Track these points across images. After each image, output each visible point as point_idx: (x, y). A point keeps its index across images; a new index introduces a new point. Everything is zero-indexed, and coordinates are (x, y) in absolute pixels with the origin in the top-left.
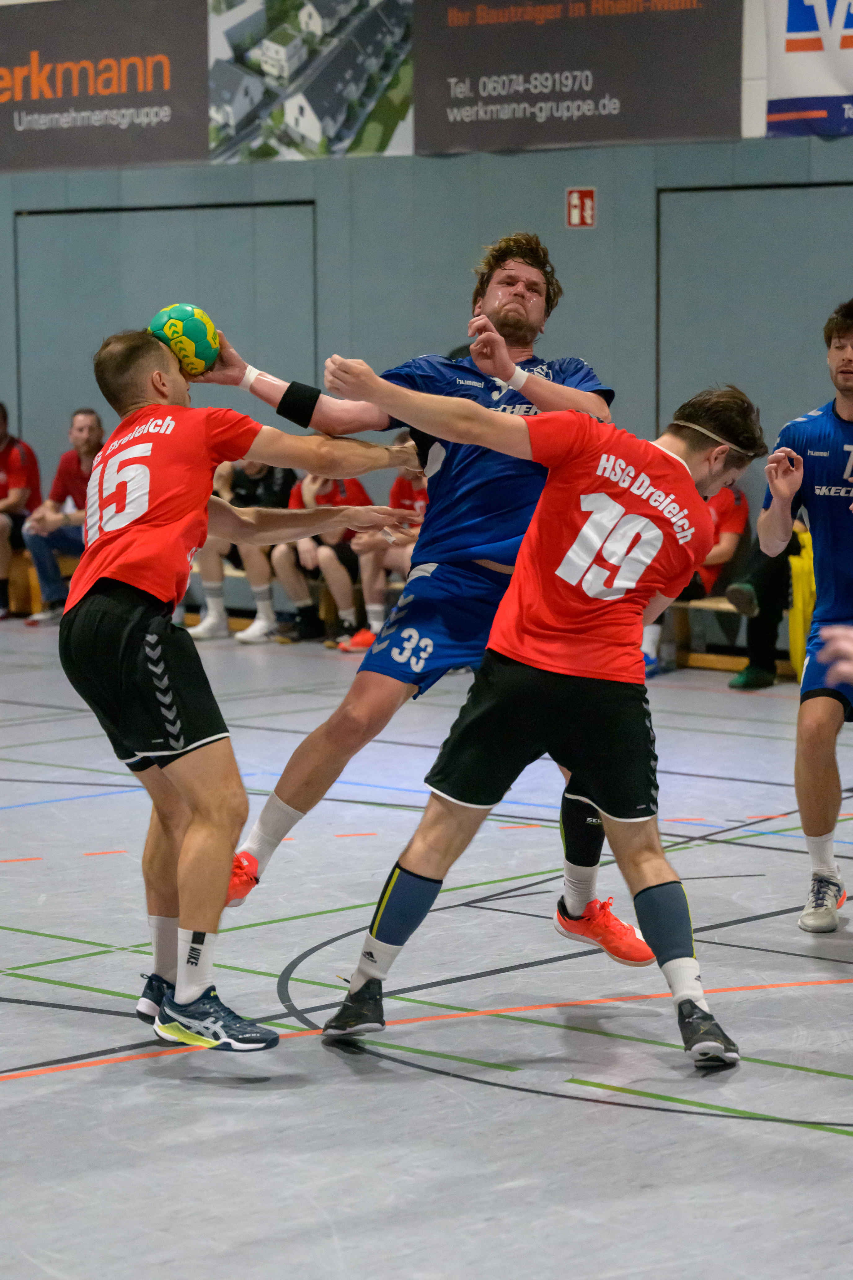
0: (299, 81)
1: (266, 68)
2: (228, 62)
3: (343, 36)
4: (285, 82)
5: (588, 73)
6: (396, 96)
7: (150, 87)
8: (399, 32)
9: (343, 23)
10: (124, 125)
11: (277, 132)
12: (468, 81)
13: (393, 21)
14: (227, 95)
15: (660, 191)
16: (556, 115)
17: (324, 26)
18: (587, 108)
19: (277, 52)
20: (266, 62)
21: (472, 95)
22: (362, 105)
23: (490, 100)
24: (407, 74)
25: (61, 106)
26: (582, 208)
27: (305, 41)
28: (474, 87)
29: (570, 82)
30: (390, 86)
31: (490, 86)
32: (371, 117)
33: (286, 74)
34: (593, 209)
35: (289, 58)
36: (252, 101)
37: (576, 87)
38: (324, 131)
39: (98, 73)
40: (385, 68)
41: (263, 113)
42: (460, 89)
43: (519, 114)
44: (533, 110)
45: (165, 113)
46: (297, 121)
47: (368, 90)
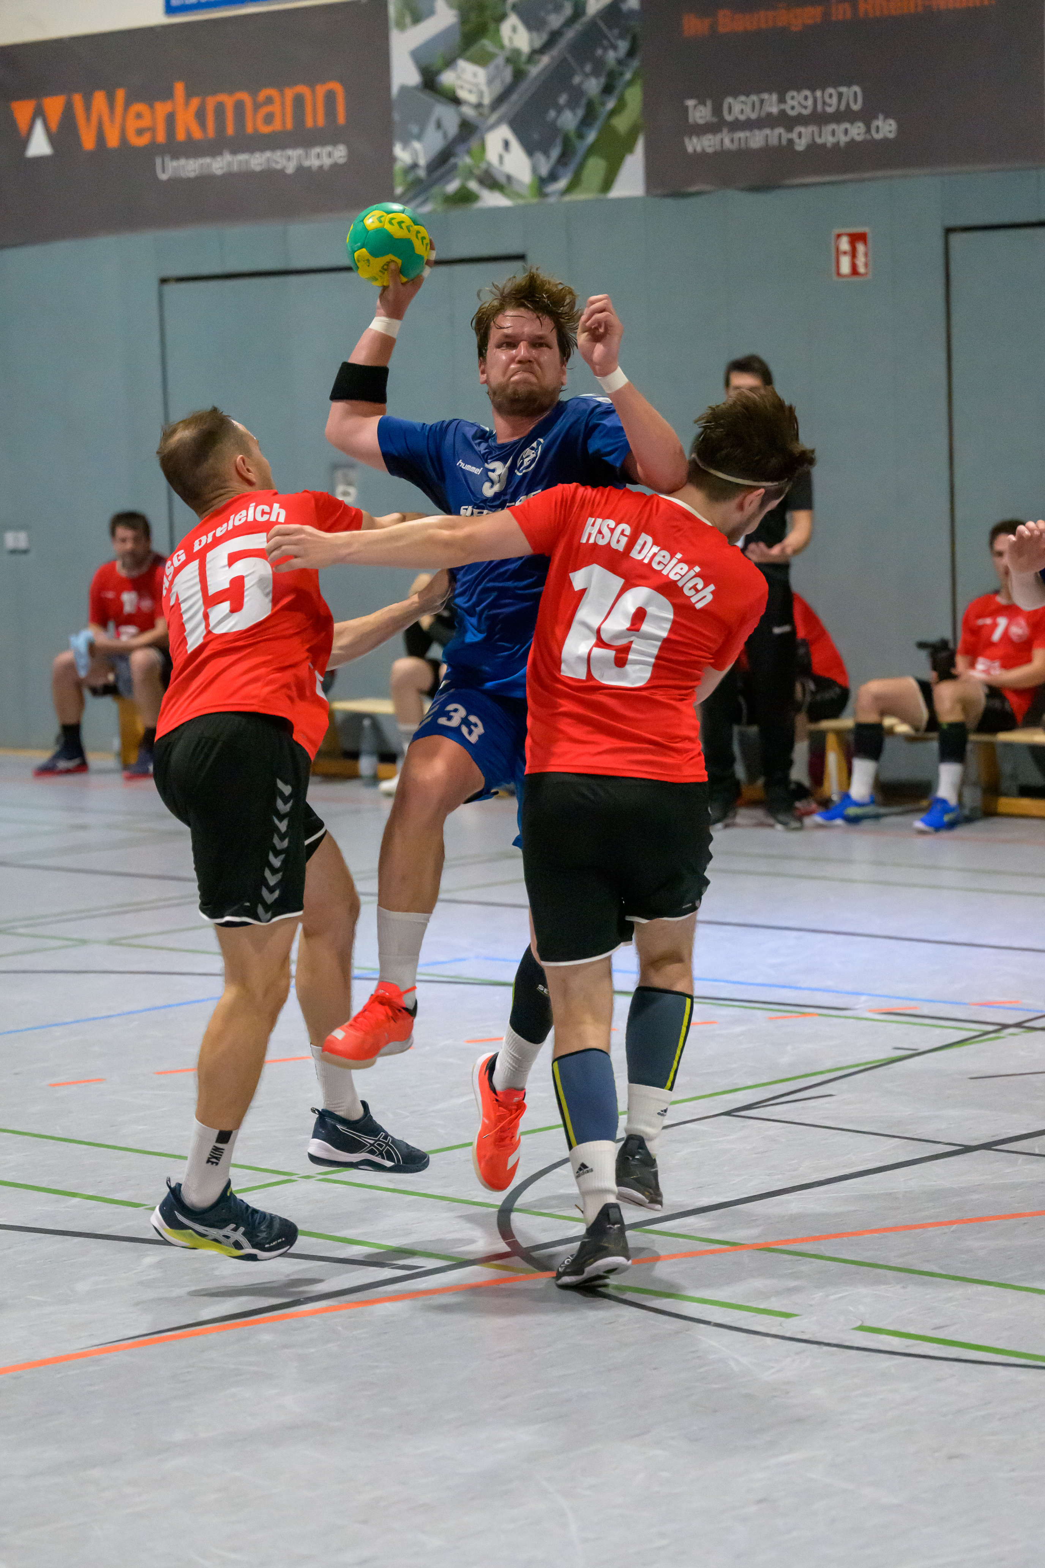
0: (503, 109)
1: (462, 94)
2: (416, 88)
3: (555, 52)
4: (486, 111)
5: (856, 89)
6: (622, 123)
7: (321, 122)
8: (623, 46)
9: (554, 37)
10: (290, 169)
11: (477, 172)
12: (709, 103)
13: (616, 31)
14: (415, 129)
15: (949, 231)
16: (819, 141)
17: (531, 41)
18: (857, 131)
19: (475, 75)
20: (462, 87)
21: (715, 120)
22: (581, 136)
23: (736, 126)
24: (634, 96)
25: (213, 149)
26: (854, 254)
27: (508, 60)
28: (717, 110)
29: (835, 100)
30: (613, 113)
31: (737, 108)
32: (591, 151)
33: (487, 101)
34: (866, 255)
35: (490, 81)
36: (445, 135)
37: (843, 107)
38: (535, 169)
39: (257, 107)
40: (608, 90)
41: (460, 149)
42: (700, 113)
43: (774, 141)
44: (790, 136)
45: (340, 153)
46: (501, 158)
47: (588, 117)
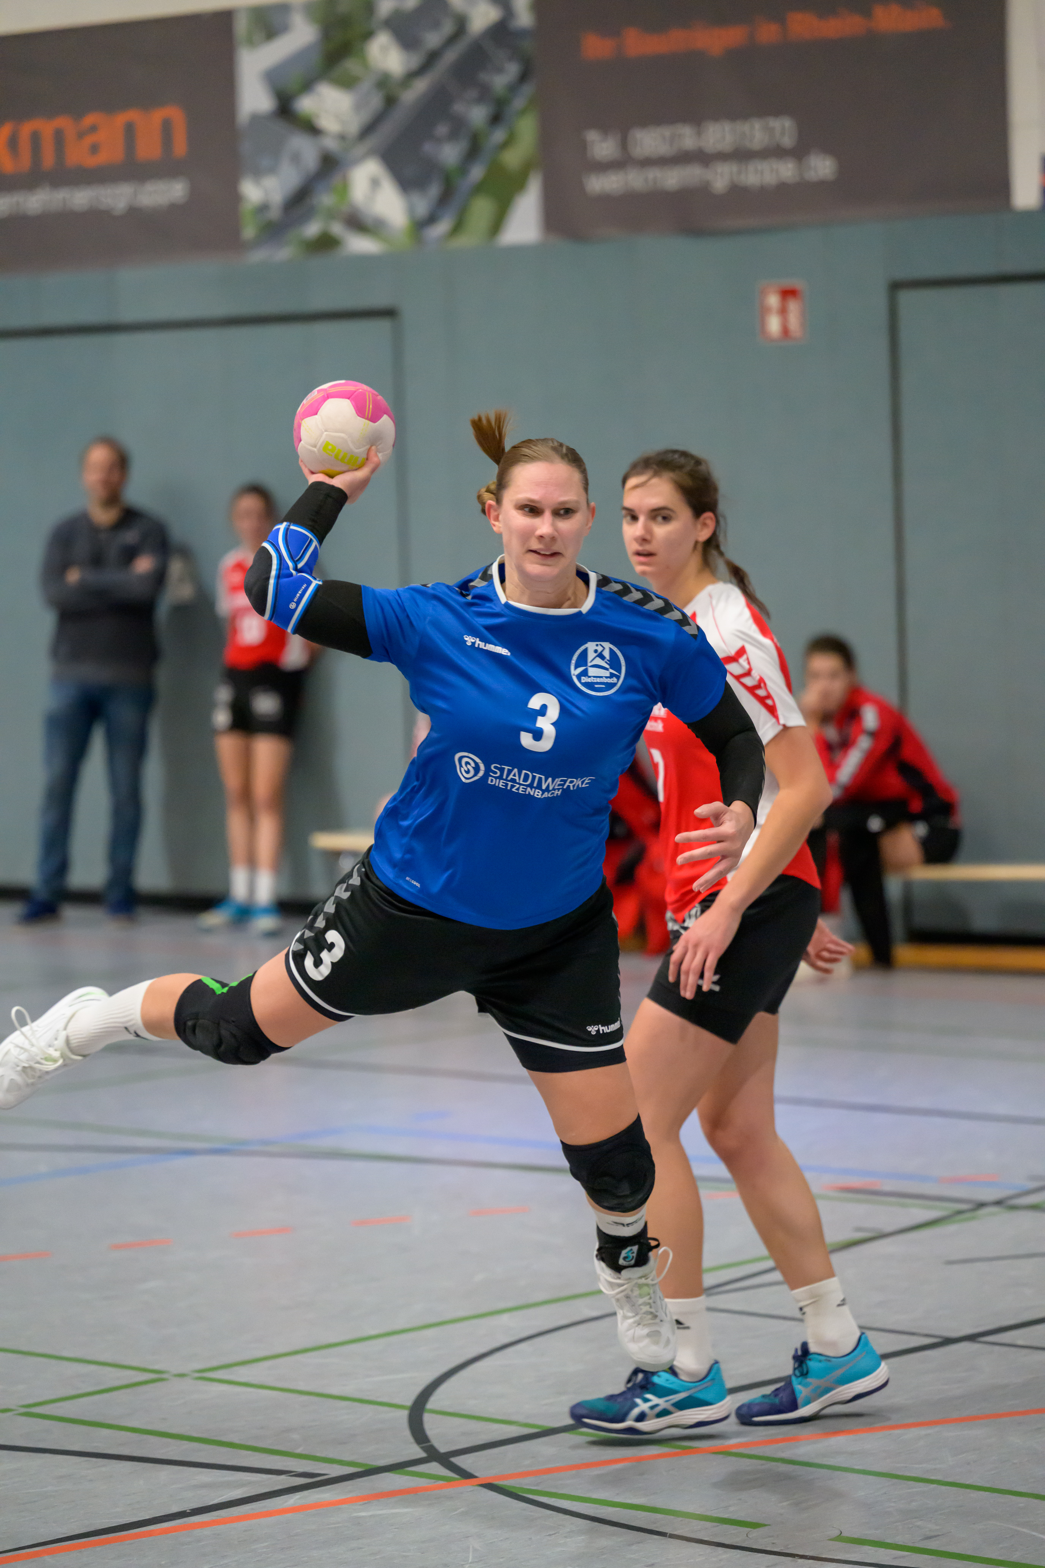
0: (373, 141)
1: (322, 123)
2: (269, 115)
3: (433, 75)
4: (351, 142)
5: (786, 121)
6: (513, 158)
7: (155, 153)
8: (512, 70)
9: (432, 58)
10: (119, 209)
11: (341, 213)
12: (613, 135)
13: (504, 53)
14: (267, 162)
15: (895, 286)
16: (740, 181)
17: (405, 63)
18: (787, 170)
19: (339, 101)
20: (322, 115)
21: (620, 155)
22: (464, 172)
23: (648, 162)
24: (527, 128)
25: (28, 182)
27: (377, 85)
28: (624, 144)
30: (502, 147)
31: (645, 142)
32: (477, 189)
33: (352, 131)
34: (799, 312)
35: (358, 107)
36: (303, 170)
37: (768, 142)
38: (411, 210)
39: (80, 136)
40: (496, 119)
41: (320, 186)
42: (603, 148)
44: (706, 175)
45: (179, 190)
46: (369, 197)
47: (474, 151)
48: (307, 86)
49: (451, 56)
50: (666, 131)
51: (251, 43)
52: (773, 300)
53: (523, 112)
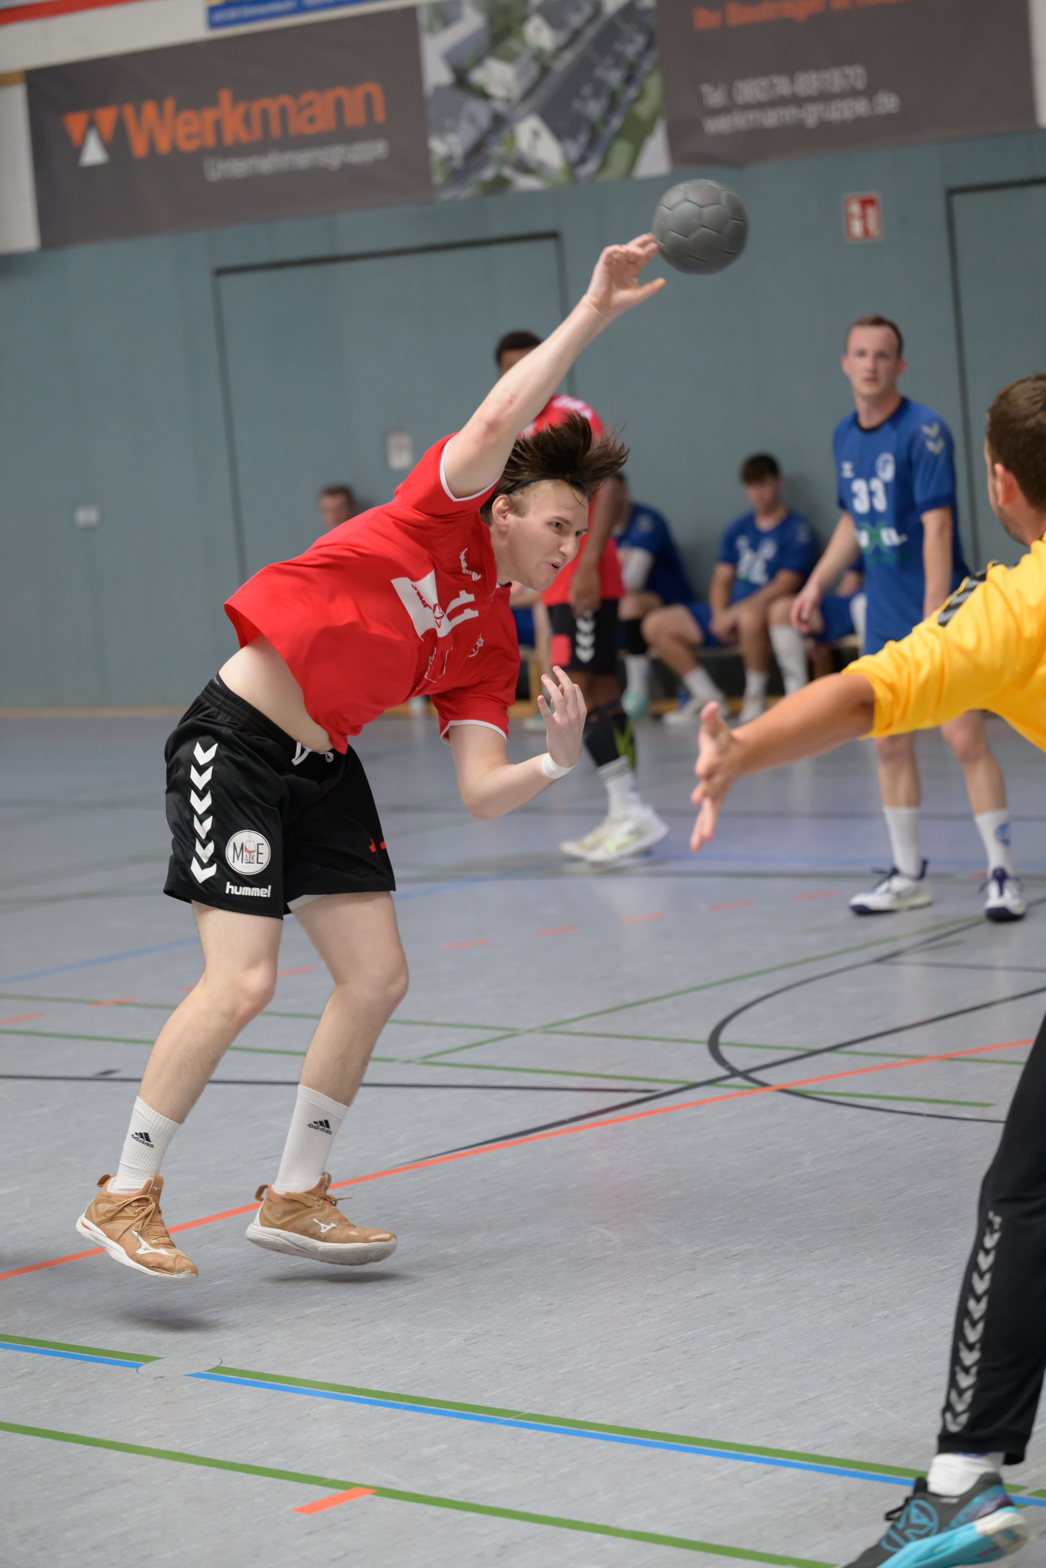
0: (533, 102)
1: (492, 90)
2: (449, 86)
3: (577, 48)
4: (515, 104)
5: (860, 69)
7: (360, 121)
8: (640, 40)
9: (576, 34)
11: (511, 159)
12: (722, 87)
13: (633, 28)
14: (449, 123)
15: (951, 192)
16: (827, 117)
17: (555, 39)
18: (860, 107)
19: (504, 72)
20: (491, 84)
21: (728, 103)
22: (605, 121)
23: (747, 107)
24: (654, 85)
25: (260, 149)
27: (534, 58)
28: (729, 94)
29: (840, 80)
30: (636, 100)
31: (746, 91)
32: (617, 135)
33: (516, 95)
34: (876, 217)
35: (519, 76)
36: (478, 128)
37: (847, 86)
38: (565, 155)
39: (300, 110)
40: (629, 80)
41: (493, 140)
42: (714, 97)
43: (786, 120)
44: (800, 114)
45: (378, 149)
46: (532, 146)
47: (613, 105)
48: (478, 61)
49: (591, 32)
50: (764, 82)
51: (432, 30)
52: (855, 208)
53: (649, 74)
